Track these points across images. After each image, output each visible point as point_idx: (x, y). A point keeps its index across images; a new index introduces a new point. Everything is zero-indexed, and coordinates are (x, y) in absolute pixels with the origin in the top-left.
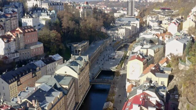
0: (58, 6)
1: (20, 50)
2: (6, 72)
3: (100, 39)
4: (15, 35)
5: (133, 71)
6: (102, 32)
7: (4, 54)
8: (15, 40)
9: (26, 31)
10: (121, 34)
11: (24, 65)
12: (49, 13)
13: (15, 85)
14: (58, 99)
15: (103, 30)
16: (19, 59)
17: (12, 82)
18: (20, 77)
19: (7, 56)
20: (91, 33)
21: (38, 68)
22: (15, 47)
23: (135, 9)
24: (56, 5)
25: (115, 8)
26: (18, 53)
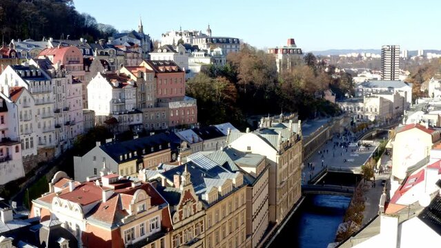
0: (228, 46)
1: (145, 107)
2: (113, 140)
3: (323, 116)
4: (136, 74)
5: (409, 157)
6: (328, 102)
7: (110, 114)
8: (135, 85)
9: (161, 69)
10: (369, 110)
11: (153, 133)
12: (209, 52)
13: (132, 168)
14: (234, 187)
15: (330, 97)
16: (142, 127)
17: (124, 161)
18: (144, 155)
19: (117, 117)
20: (302, 101)
21: (184, 144)
22: (134, 101)
23: (400, 70)
24: (223, 42)
25: (352, 69)
26: (141, 115)
